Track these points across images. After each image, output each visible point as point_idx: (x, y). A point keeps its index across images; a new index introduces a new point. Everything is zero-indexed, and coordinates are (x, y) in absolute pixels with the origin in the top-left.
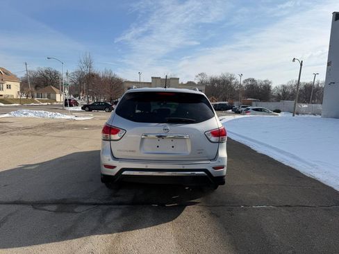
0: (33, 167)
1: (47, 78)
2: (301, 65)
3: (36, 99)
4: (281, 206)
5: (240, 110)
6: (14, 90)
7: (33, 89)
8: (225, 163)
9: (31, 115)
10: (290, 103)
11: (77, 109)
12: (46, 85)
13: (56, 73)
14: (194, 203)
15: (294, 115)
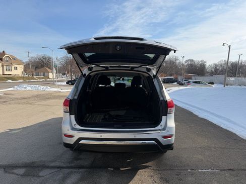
0: (17, 131)
1: (43, 62)
2: (230, 48)
3: (35, 77)
4: (224, 170)
5: (183, 83)
6: (19, 71)
7: (33, 70)
8: (174, 132)
9: (29, 88)
10: (221, 77)
11: (63, 84)
12: (42, 66)
13: (50, 58)
14: (146, 167)
15: (224, 86)
